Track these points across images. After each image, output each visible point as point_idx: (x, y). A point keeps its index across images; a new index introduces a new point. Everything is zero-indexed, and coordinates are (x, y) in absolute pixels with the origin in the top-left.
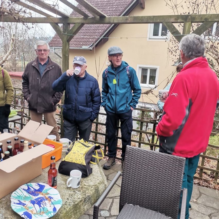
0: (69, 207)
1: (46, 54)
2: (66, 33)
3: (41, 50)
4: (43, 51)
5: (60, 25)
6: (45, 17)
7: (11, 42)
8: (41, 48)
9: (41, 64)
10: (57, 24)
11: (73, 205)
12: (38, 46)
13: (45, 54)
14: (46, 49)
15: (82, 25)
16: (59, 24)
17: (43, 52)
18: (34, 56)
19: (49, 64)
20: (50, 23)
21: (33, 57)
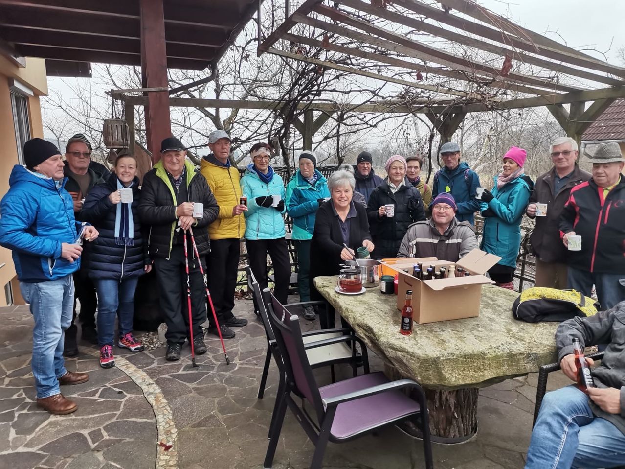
0: (502, 352)
1: (567, 159)
2: (575, 120)
3: (558, 153)
4: (561, 154)
5: (567, 107)
6: (536, 96)
7: (485, 141)
8: (558, 150)
9: (559, 177)
10: (560, 105)
11: (508, 353)
12: (554, 147)
13: (564, 160)
14: (569, 150)
15: (610, 100)
16: (564, 105)
17: (561, 156)
18: (542, 163)
19: (574, 177)
20: (546, 105)
21: (540, 165)
